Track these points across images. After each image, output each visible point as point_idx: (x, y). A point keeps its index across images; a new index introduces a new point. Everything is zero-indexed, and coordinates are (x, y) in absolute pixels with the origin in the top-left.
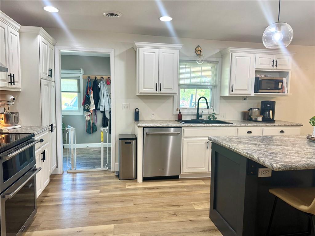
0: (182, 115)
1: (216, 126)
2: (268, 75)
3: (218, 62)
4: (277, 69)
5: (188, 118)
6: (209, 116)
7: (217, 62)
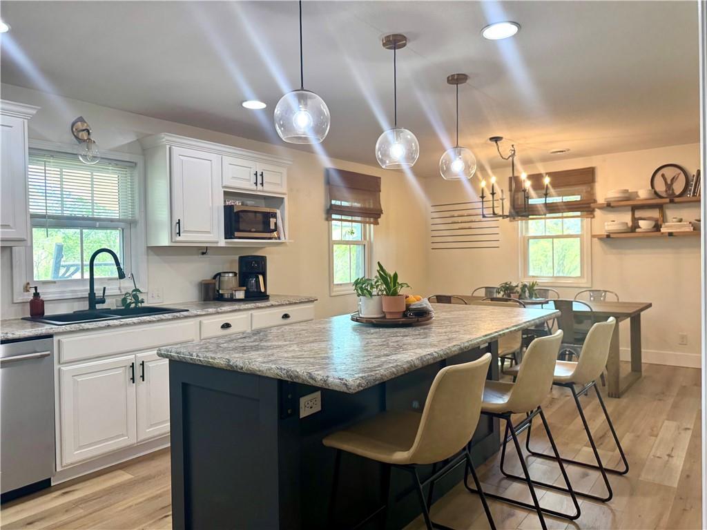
0: (43, 302)
1: (150, 322)
2: (248, 202)
3: (136, 164)
4: (263, 191)
5: (63, 310)
6: (124, 296)
7: (134, 165)
